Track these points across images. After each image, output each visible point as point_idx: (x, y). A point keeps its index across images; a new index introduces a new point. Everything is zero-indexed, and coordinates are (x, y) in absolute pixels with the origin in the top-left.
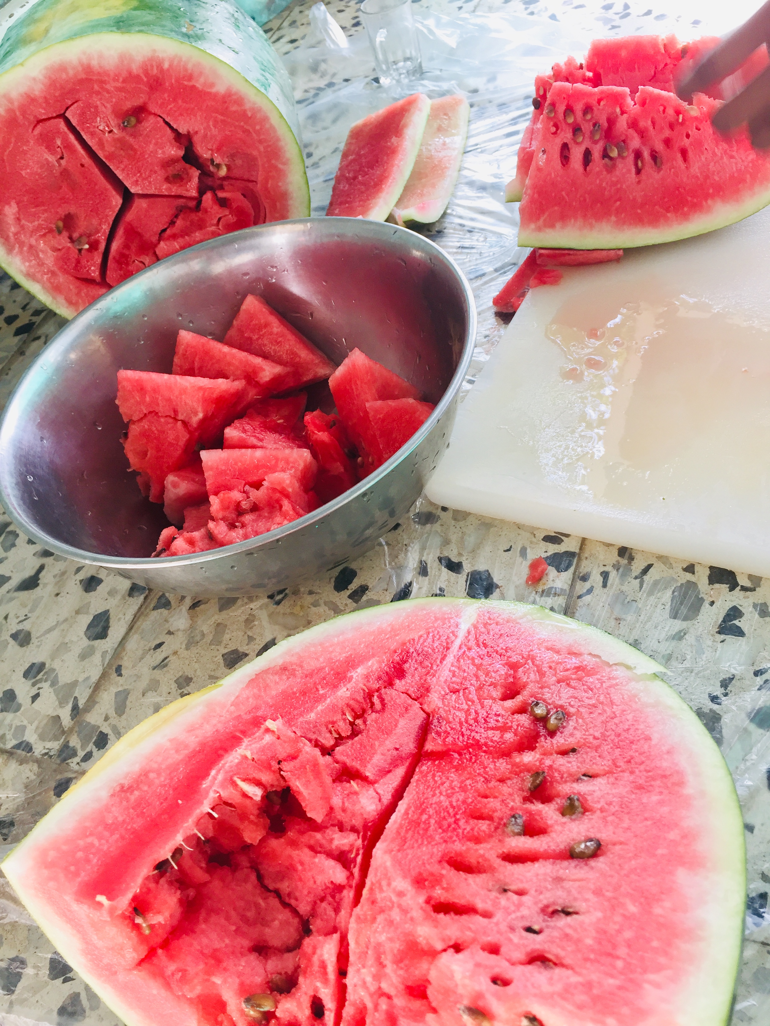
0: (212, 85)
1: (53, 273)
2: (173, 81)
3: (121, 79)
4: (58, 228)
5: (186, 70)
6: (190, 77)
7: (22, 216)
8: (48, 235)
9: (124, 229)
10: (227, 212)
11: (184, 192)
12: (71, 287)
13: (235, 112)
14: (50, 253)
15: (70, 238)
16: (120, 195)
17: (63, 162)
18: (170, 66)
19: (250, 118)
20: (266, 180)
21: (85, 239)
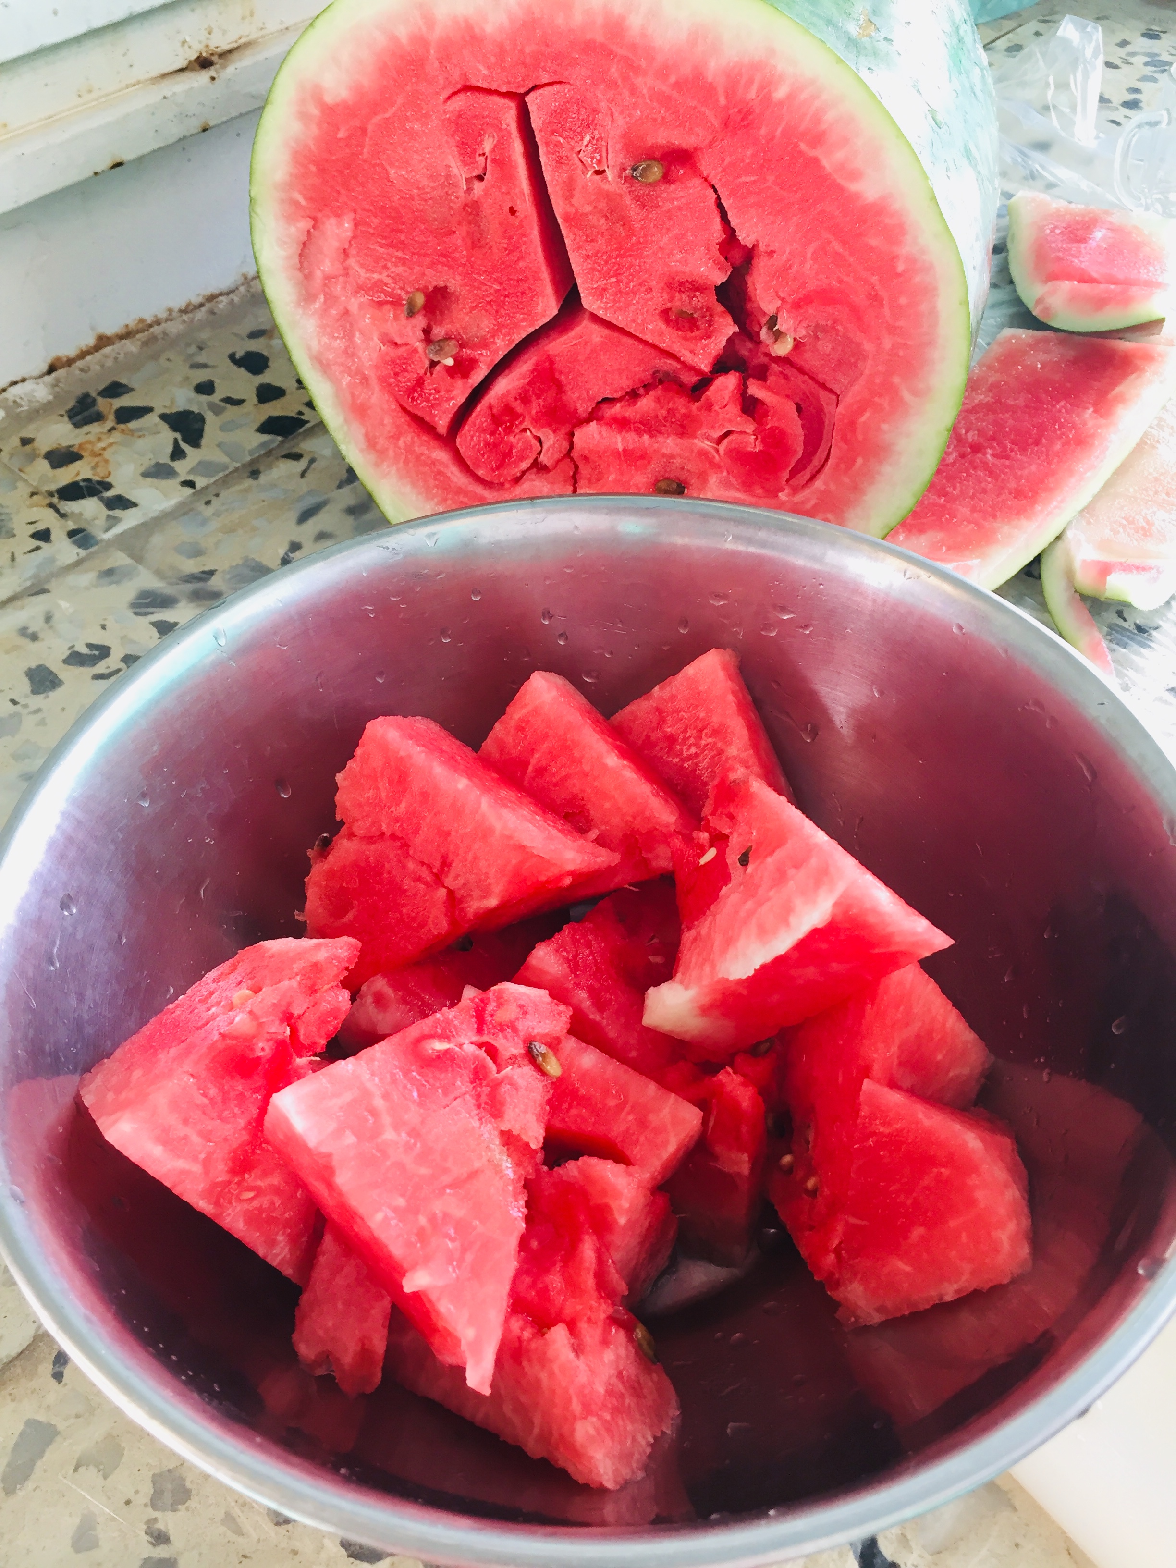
0: (855, 175)
1: (365, 379)
2: (778, 132)
3: (673, 79)
4: (411, 303)
5: (817, 119)
6: (818, 139)
7: (353, 252)
8: (387, 307)
9: (537, 364)
10: (750, 427)
11: (687, 353)
12: (386, 421)
13: (872, 249)
14: (376, 342)
15: (427, 331)
16: (558, 300)
17: (479, 188)
18: (791, 97)
19: (899, 275)
20: (862, 406)
21: (452, 347)
